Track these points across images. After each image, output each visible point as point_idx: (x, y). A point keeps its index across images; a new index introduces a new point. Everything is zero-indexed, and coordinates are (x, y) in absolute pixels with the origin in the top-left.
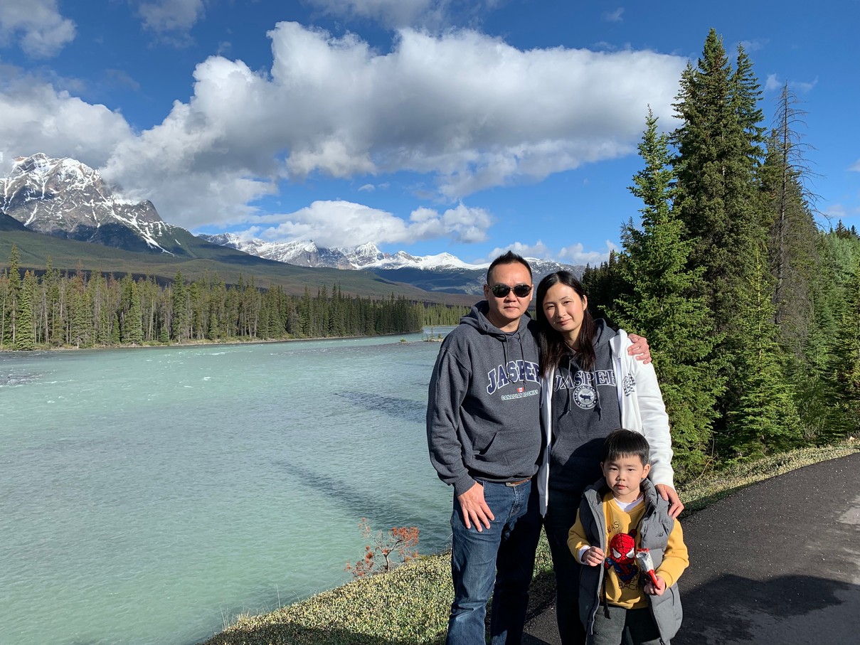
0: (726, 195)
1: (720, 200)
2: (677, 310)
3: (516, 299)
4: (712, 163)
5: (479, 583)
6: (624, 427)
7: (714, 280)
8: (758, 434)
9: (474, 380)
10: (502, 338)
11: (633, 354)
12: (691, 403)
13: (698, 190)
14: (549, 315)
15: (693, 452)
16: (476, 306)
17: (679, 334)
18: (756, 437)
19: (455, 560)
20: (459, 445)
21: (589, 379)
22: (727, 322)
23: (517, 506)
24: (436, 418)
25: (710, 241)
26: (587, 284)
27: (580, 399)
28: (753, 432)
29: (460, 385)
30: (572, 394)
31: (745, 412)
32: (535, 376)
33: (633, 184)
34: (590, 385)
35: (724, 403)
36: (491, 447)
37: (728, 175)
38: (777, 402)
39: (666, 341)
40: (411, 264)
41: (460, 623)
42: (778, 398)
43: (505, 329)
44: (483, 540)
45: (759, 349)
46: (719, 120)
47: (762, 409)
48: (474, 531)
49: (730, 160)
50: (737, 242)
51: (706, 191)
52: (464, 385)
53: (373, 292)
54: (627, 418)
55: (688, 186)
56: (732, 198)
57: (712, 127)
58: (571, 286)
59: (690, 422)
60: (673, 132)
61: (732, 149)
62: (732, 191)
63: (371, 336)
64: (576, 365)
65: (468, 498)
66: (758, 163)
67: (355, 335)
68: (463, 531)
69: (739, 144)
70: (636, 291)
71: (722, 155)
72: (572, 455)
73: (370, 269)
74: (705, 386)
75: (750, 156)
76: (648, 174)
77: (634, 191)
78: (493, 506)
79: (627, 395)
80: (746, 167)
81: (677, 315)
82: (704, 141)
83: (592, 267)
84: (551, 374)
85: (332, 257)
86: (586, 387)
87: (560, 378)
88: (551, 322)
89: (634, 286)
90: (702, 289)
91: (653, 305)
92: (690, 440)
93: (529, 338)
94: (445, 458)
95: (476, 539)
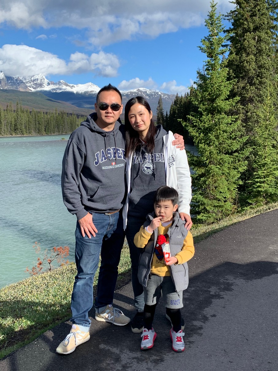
0: (256, 54)
1: (253, 57)
2: (222, 122)
3: (112, 112)
4: (250, 33)
5: (89, 265)
6: (167, 185)
7: (247, 105)
8: (262, 193)
9: (87, 158)
10: (104, 135)
11: (175, 145)
12: (226, 176)
13: (241, 50)
14: (131, 122)
15: (226, 203)
16: (90, 115)
17: (222, 136)
18: (261, 195)
19: (76, 254)
20: (79, 193)
21: (151, 158)
22: (252, 130)
23: (111, 225)
24: (66, 178)
25: (246, 81)
26: (176, 106)
27: (145, 169)
28: (259, 192)
29: (80, 161)
30: (141, 166)
31: (256, 181)
32: (122, 156)
33: (201, 44)
34: (151, 161)
35: (245, 176)
36: (96, 194)
37: (258, 41)
38: (273, 175)
39: (215, 141)
40: (69, 89)
41: (79, 286)
42: (274, 173)
43: (106, 130)
44: (91, 243)
45: (266, 146)
46: (255, 6)
47: (265, 180)
48: (87, 238)
49: (260, 32)
50: (261, 83)
51: (245, 50)
52: (82, 161)
53: (44, 107)
54: (169, 179)
55: (235, 47)
56: (260, 56)
57: (251, 11)
58: (144, 105)
59: (225, 187)
60: (229, 12)
61: (262, 25)
62: (260, 52)
63: (42, 135)
64: (144, 150)
65: (84, 221)
66: (276, 35)
67: (32, 134)
68: (81, 238)
69: (266, 23)
70: (199, 111)
71: (256, 29)
72: (141, 198)
73: (41, 91)
74: (235, 167)
75: (272, 30)
76: (210, 39)
77: (202, 49)
78: (98, 225)
79: (170, 167)
80: (269, 37)
81: (222, 125)
82: (246, 19)
83: (180, 95)
84: (131, 155)
85: (16, 83)
86: (149, 162)
87: (135, 157)
88: (132, 125)
89: (198, 108)
90: (240, 110)
91: (209, 119)
92: (224, 196)
93: (120, 135)
94: (71, 200)
95: (88, 242)
